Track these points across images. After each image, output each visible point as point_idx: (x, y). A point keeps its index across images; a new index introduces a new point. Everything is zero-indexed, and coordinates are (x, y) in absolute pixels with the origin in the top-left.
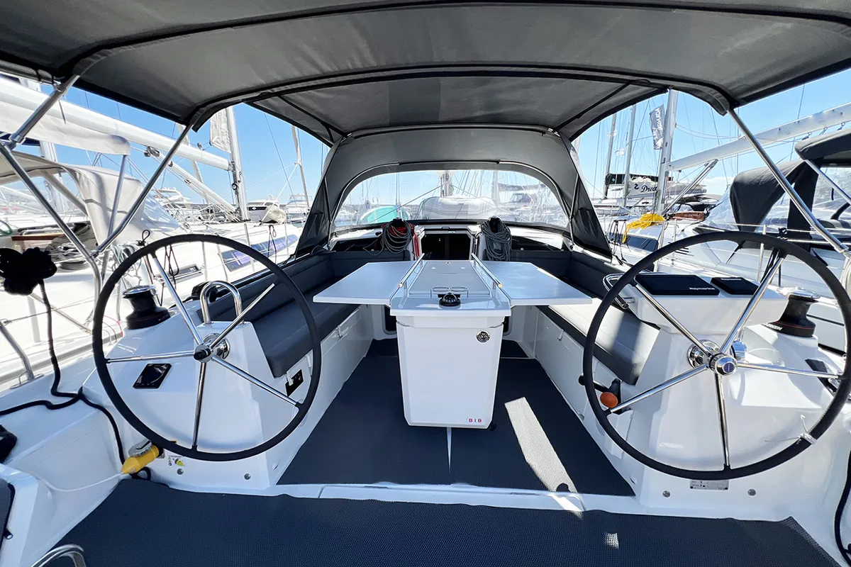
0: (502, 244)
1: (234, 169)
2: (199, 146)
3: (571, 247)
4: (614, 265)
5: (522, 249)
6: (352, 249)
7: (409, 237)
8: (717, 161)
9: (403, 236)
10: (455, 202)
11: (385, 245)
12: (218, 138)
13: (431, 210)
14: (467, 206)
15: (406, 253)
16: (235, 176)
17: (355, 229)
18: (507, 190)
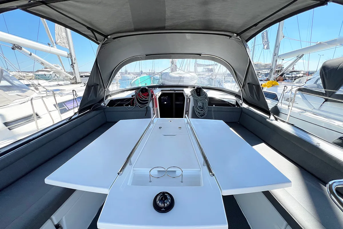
0: (203, 103)
1: (71, 57)
2: (49, 45)
3: (241, 104)
4: (272, 120)
5: (214, 105)
6: (118, 105)
7: (150, 99)
8: (303, 55)
9: (146, 98)
10: (177, 76)
11: (136, 103)
12: (61, 41)
13: (165, 79)
14: (184, 78)
15: (148, 108)
16: (72, 60)
17: (123, 91)
18: (200, 66)
